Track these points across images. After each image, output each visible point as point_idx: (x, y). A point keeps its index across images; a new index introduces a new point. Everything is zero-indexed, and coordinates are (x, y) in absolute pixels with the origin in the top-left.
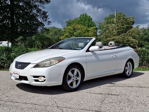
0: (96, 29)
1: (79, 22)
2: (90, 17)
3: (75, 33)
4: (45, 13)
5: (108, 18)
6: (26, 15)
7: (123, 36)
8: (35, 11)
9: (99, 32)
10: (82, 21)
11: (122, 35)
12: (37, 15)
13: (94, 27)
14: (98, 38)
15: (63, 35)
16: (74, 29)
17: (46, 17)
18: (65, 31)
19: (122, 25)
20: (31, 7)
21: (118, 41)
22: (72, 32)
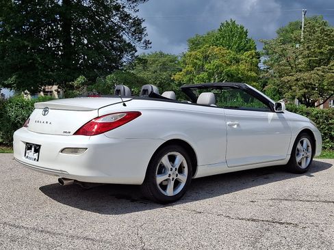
0: (258, 56)
1: (217, 40)
2: (242, 28)
3: (206, 66)
4: (137, 23)
5: (287, 31)
6: (97, 28)
7: (320, 73)
8: (116, 19)
9: (264, 63)
10: (224, 38)
11: (319, 70)
12: (120, 27)
13: (253, 51)
14: (261, 76)
15: (181, 71)
16: (206, 58)
17: (141, 31)
18: (184, 61)
19: (320, 47)
20: (107, 10)
21: (309, 84)
22: (199, 63)
